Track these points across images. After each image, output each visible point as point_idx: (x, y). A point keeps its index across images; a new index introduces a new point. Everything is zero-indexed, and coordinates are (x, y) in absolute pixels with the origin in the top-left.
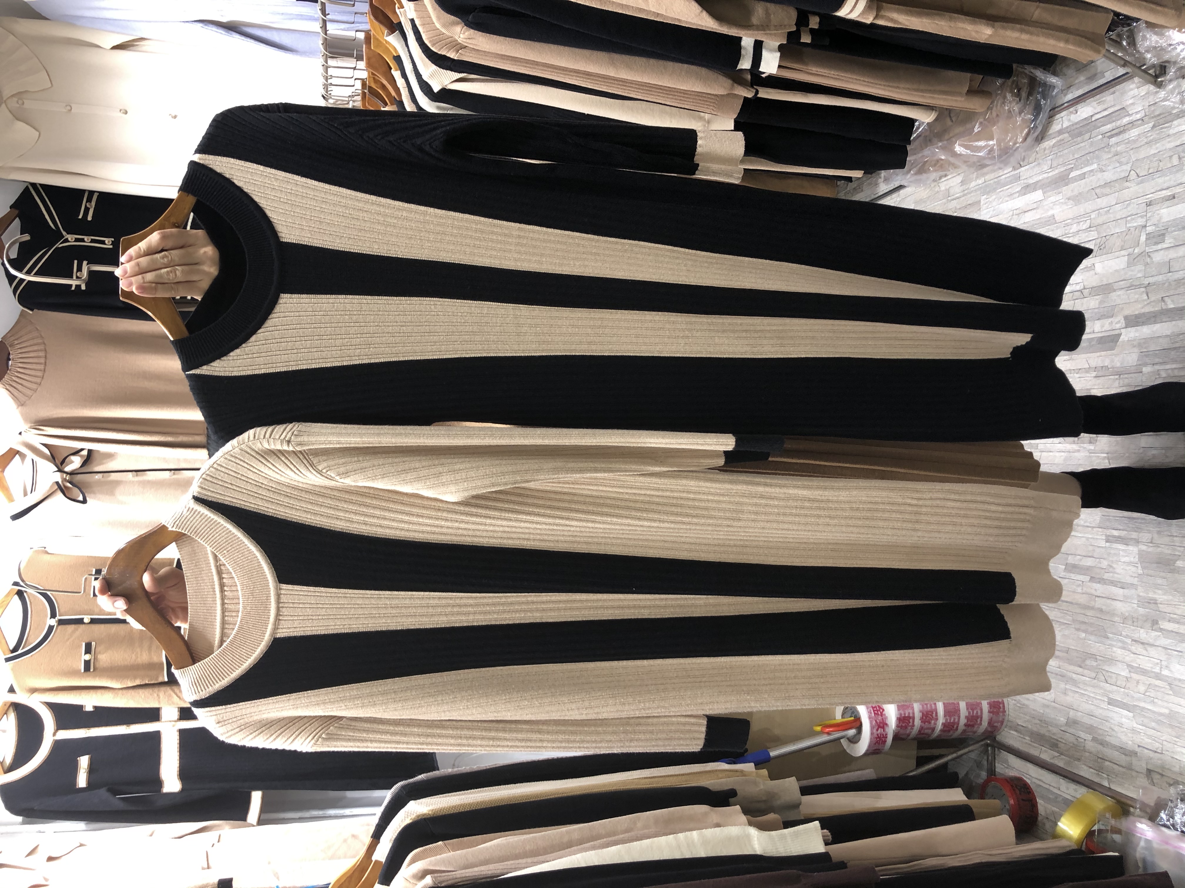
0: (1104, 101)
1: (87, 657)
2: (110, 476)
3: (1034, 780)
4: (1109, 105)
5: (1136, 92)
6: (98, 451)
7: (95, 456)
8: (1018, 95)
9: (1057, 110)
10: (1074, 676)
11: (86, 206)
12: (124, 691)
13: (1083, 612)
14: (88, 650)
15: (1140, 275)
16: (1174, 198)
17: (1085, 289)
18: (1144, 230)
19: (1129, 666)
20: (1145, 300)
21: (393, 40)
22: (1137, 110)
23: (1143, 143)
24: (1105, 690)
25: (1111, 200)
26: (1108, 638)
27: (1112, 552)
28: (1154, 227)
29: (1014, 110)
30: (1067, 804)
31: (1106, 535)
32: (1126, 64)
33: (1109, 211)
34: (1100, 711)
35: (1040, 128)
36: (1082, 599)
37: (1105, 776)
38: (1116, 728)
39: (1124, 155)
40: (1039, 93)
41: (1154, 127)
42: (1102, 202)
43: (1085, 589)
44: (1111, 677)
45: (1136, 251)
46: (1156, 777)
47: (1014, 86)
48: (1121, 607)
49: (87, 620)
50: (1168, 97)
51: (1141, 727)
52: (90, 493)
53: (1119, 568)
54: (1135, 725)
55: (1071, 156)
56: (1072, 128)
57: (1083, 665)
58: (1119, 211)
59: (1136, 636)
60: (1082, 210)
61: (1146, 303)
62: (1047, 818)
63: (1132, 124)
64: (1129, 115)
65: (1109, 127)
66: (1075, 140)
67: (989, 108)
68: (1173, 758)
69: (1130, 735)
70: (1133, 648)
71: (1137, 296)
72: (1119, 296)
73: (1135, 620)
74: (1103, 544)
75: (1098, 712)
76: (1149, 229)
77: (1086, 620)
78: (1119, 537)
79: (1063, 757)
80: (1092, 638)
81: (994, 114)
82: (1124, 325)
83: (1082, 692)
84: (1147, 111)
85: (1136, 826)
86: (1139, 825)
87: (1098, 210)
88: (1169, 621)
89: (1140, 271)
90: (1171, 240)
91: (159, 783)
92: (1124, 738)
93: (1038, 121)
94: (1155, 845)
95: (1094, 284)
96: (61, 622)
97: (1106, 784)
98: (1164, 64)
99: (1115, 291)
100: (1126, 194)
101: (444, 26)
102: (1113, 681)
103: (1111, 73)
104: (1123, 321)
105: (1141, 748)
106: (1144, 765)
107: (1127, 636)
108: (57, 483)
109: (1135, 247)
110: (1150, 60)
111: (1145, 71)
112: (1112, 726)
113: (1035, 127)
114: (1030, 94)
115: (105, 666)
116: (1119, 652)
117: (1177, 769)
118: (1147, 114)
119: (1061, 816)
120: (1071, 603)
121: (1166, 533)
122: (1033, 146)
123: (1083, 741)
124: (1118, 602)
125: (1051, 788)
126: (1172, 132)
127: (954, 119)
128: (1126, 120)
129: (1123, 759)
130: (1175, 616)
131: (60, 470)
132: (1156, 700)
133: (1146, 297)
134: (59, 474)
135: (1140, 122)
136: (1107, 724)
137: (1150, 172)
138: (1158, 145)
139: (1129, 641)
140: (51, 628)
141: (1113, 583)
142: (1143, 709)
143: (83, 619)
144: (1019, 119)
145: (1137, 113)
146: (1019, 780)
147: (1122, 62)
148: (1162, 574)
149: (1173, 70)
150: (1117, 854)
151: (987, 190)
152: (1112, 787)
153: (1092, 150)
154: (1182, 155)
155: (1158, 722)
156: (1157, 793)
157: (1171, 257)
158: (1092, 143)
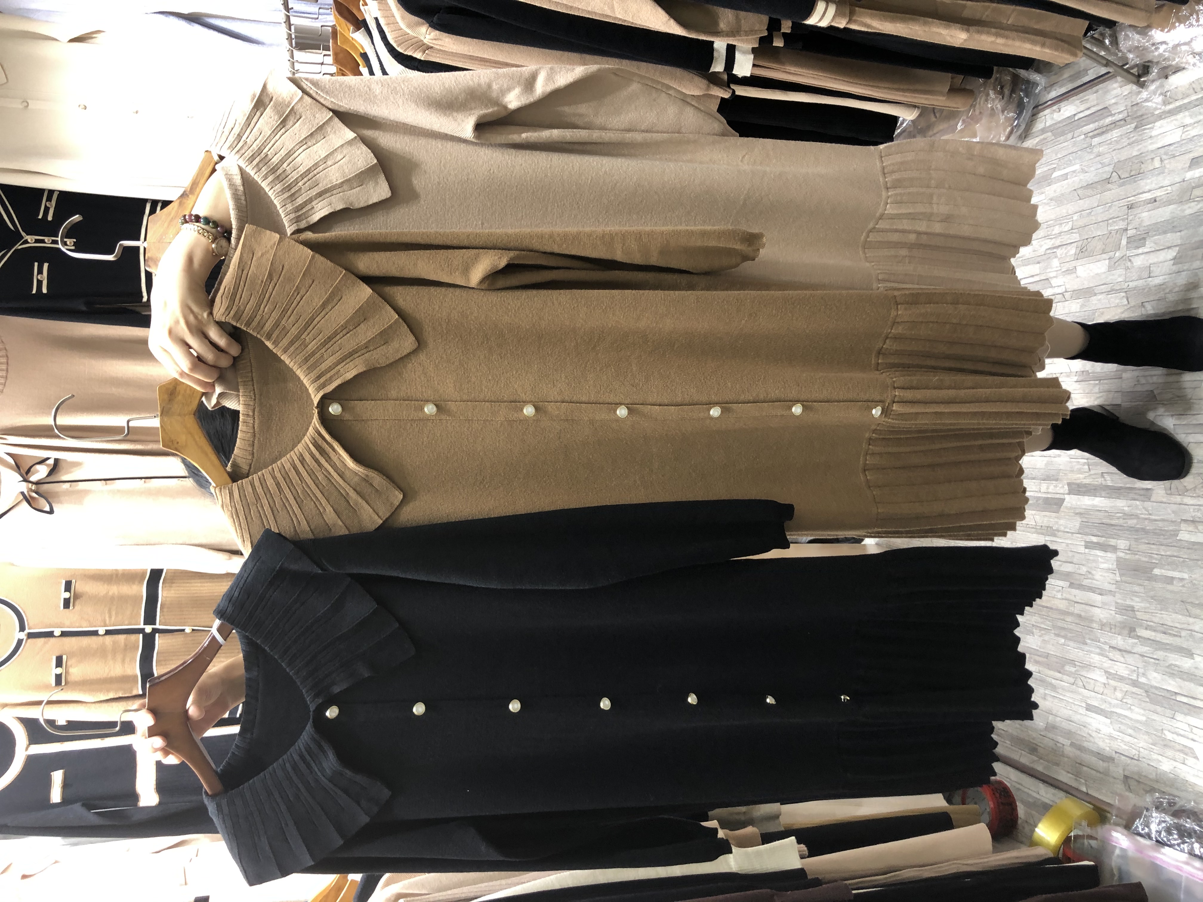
0: (1088, 99)
1: (59, 671)
2: (77, 485)
3: (1014, 784)
4: (1092, 104)
5: (1118, 91)
6: (65, 460)
7: (62, 465)
8: (1001, 93)
9: (1040, 107)
10: (1053, 681)
11: (46, 205)
12: (98, 705)
13: (1062, 617)
14: (59, 662)
15: (1120, 279)
16: (1155, 201)
17: (1066, 292)
18: (1125, 234)
19: (1106, 672)
20: (1126, 305)
21: (359, 37)
22: (1119, 110)
23: (1125, 144)
24: (1084, 696)
25: (1093, 201)
26: (1086, 644)
27: (1091, 558)
28: (1134, 231)
29: (997, 108)
30: (1045, 809)
31: (1086, 542)
32: (1108, 63)
33: (1091, 213)
34: (1079, 717)
35: (1023, 127)
36: (1062, 605)
37: (1083, 781)
38: (1094, 734)
39: (1107, 156)
40: (1022, 90)
41: (1136, 128)
42: (1084, 204)
43: (1064, 595)
44: (1089, 683)
45: (1117, 254)
46: (1133, 783)
47: (997, 83)
48: (1100, 614)
49: (57, 632)
50: (1150, 97)
51: (1118, 733)
52: (58, 503)
53: (1098, 575)
54: (1113, 732)
55: (1054, 155)
56: (1056, 127)
57: (1062, 671)
58: (1101, 214)
59: (1113, 643)
60: (1064, 211)
61: (1126, 308)
62: (1027, 822)
63: (1115, 125)
64: (1112, 115)
65: (1092, 126)
66: (1059, 139)
67: (973, 106)
68: (1148, 765)
69: (1107, 741)
70: (1111, 655)
71: (1117, 301)
72: (1099, 300)
73: (1112, 627)
74: (1082, 549)
75: (1076, 718)
76: (1130, 233)
77: (1066, 626)
78: (1098, 543)
79: (1041, 761)
80: (1071, 644)
81: (977, 112)
83: (1061, 697)
84: (1129, 111)
85: (1112, 835)
86: (1115, 834)
87: (1081, 211)
88: (1146, 629)
89: (1120, 276)
90: (1152, 245)
91: (134, 797)
92: (1102, 745)
93: (1021, 120)
94: (1130, 854)
95: (1076, 287)
96: (31, 636)
97: (1083, 789)
98: (1146, 64)
99: (1095, 294)
100: (1108, 195)
101: (409, 26)
102: (1091, 687)
103: (1095, 71)
105: (1118, 755)
106: (1121, 772)
107: (1105, 643)
108: (22, 493)
109: (1116, 251)
110: (1133, 60)
111: (1127, 71)
112: (1090, 732)
113: (1018, 125)
114: (1013, 91)
115: (76, 680)
116: (1096, 659)
117: (1153, 776)
118: (1130, 114)
119: (1039, 820)
120: (1051, 608)
121: (1143, 540)
123: (1061, 746)
124: (1097, 608)
125: (1030, 792)
126: (1153, 133)
127: (938, 115)
128: (1109, 120)
129: (1101, 765)
130: (1152, 624)
131: (25, 480)
132: (1133, 707)
133: (1126, 302)
134: (24, 484)
135: (1122, 122)
136: (1085, 729)
137: (1132, 174)
138: (1140, 146)
139: (1107, 647)
140: (20, 642)
141: (1092, 589)
142: (1119, 715)
143: (53, 632)
144: (1002, 117)
145: (1119, 113)
146: (1000, 783)
147: (1105, 62)
148: (1140, 582)
149: (1156, 71)
150: (1092, 863)
152: (1090, 792)
153: (1075, 149)
154: (1164, 157)
155: (1134, 729)
156: (1133, 800)
157: (1151, 261)
158: (1075, 143)
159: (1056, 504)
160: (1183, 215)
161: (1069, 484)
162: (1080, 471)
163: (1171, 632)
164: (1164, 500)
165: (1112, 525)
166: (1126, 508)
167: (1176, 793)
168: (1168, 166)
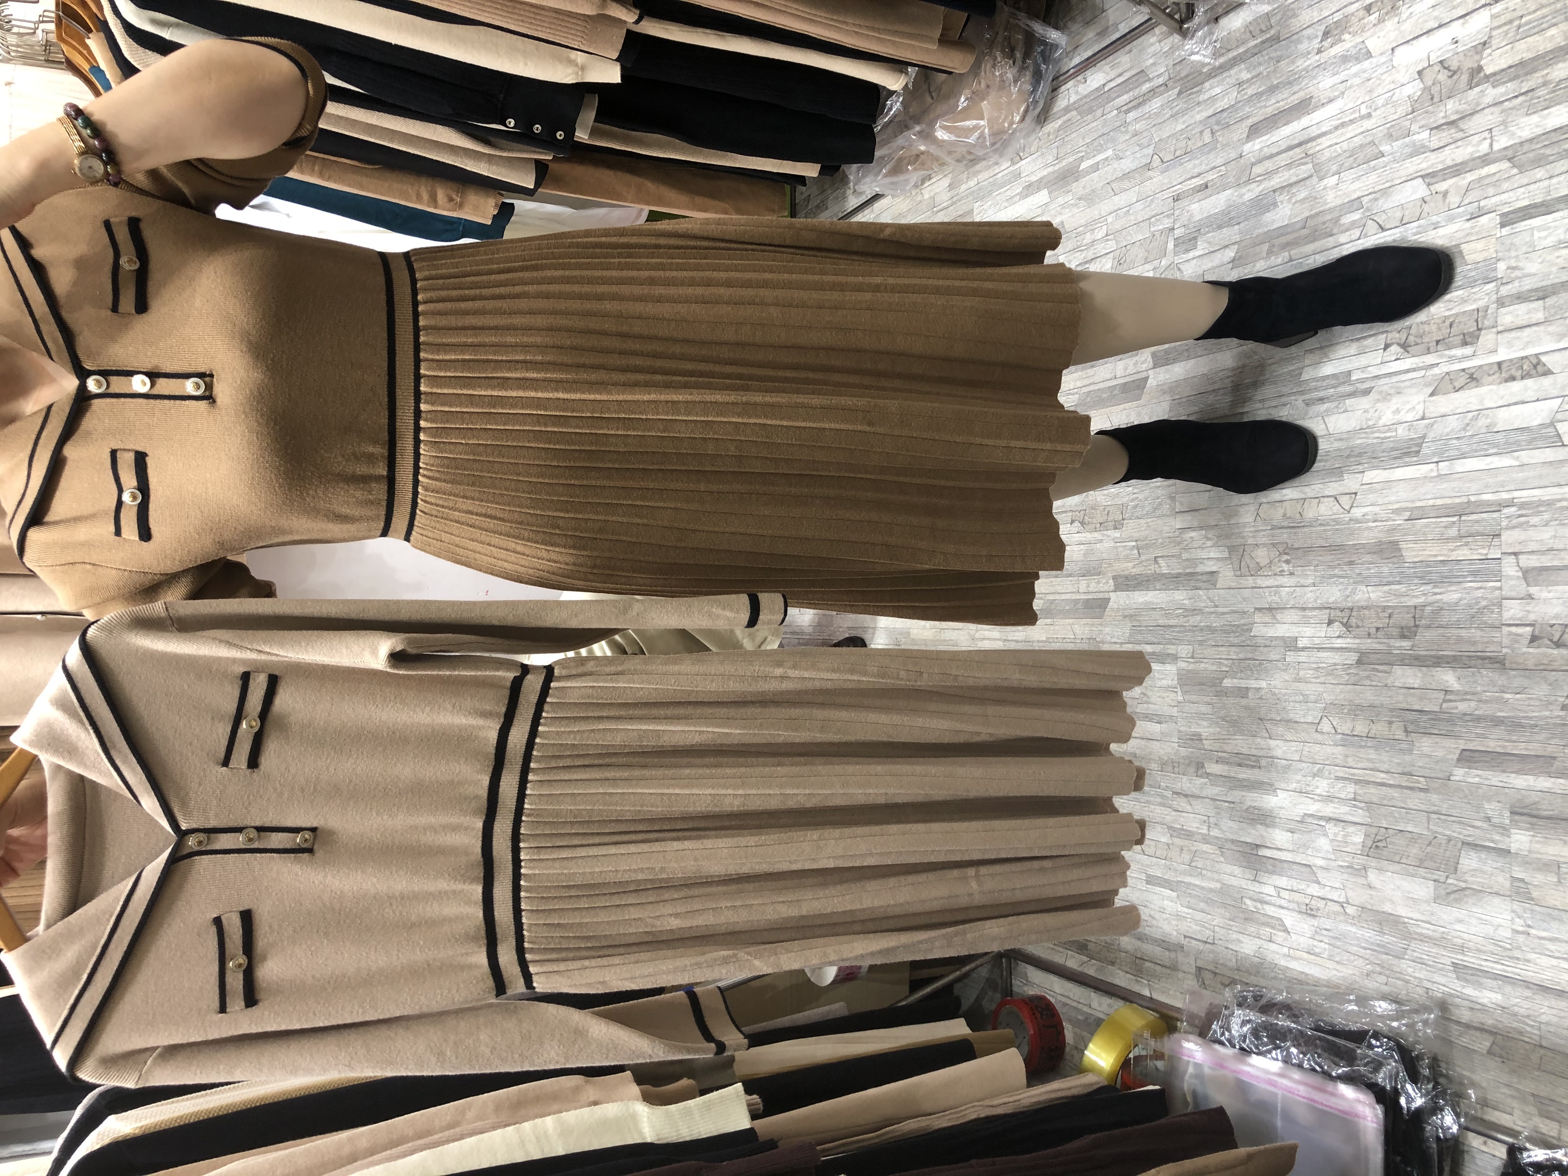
0: (1120, 62)
3: (1059, 998)
4: (1125, 68)
5: (1158, 46)
8: (1011, 55)
9: (1061, 78)
16: (1207, 187)
18: (1171, 234)
19: (1170, 828)
22: (1159, 72)
23: (1167, 116)
24: (1143, 865)
25: (1131, 196)
28: (1183, 230)
29: (1007, 77)
30: (1096, 1025)
33: (1129, 211)
34: (1137, 894)
35: (1041, 104)
37: (1146, 982)
38: (1157, 915)
39: (1145, 134)
40: (1038, 54)
41: (1181, 93)
42: (1120, 200)
45: (1163, 262)
46: (1208, 976)
47: (1005, 44)
48: (1158, 749)
50: (1196, 49)
51: (1186, 910)
53: (1155, 696)
54: (1180, 908)
55: (1082, 140)
56: (1081, 103)
58: (1141, 212)
59: (1178, 786)
60: (1096, 212)
62: (1077, 1047)
63: (1153, 92)
64: (1150, 80)
66: (1086, 118)
68: (1227, 948)
69: (1174, 922)
70: (1175, 804)
73: (1176, 765)
76: (1178, 232)
79: (1092, 961)
81: (983, 85)
82: (1151, 364)
84: (1171, 71)
85: (1181, 1047)
86: (1186, 1045)
87: (1116, 211)
88: (1217, 762)
90: (1206, 245)
92: (1167, 928)
93: (1039, 94)
94: (1207, 1070)
97: (1147, 993)
98: (1190, 1)
100: (1149, 187)
102: (1151, 851)
103: (1127, 23)
104: (1150, 359)
105: (1188, 939)
106: (1193, 962)
107: (1167, 788)
109: (1161, 258)
111: (1169, 16)
112: (1152, 913)
113: (1035, 102)
114: (1027, 55)
116: (1157, 812)
117: (1232, 964)
118: (1171, 77)
119: (1090, 1040)
121: (1209, 643)
122: (1034, 130)
124: (1155, 742)
125: (1080, 1006)
126: (1201, 98)
127: (934, 95)
128: (1146, 87)
129: (1164, 956)
130: (1222, 754)
132: (1204, 872)
135: (1163, 88)
136: (1146, 910)
137: (1177, 154)
138: (1185, 118)
139: (1169, 794)
141: (1148, 717)
142: (1189, 885)
144: (1014, 90)
145: (1159, 76)
146: (1042, 999)
148: (1208, 699)
149: (1203, 12)
150: (1158, 1087)
151: (981, 195)
152: (1155, 996)
153: (1106, 130)
154: (1216, 128)
155: (1207, 901)
156: (1208, 998)
157: (1205, 267)
158: (1105, 121)
159: (1100, 607)
160: (1241, 201)
161: (1115, 578)
162: (1127, 558)
163: (1248, 762)
164: (1233, 585)
165: (1171, 626)
166: (1186, 602)
167: (1263, 982)
168: (1220, 139)
